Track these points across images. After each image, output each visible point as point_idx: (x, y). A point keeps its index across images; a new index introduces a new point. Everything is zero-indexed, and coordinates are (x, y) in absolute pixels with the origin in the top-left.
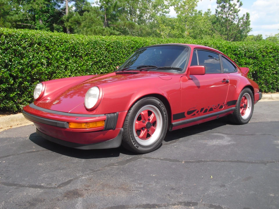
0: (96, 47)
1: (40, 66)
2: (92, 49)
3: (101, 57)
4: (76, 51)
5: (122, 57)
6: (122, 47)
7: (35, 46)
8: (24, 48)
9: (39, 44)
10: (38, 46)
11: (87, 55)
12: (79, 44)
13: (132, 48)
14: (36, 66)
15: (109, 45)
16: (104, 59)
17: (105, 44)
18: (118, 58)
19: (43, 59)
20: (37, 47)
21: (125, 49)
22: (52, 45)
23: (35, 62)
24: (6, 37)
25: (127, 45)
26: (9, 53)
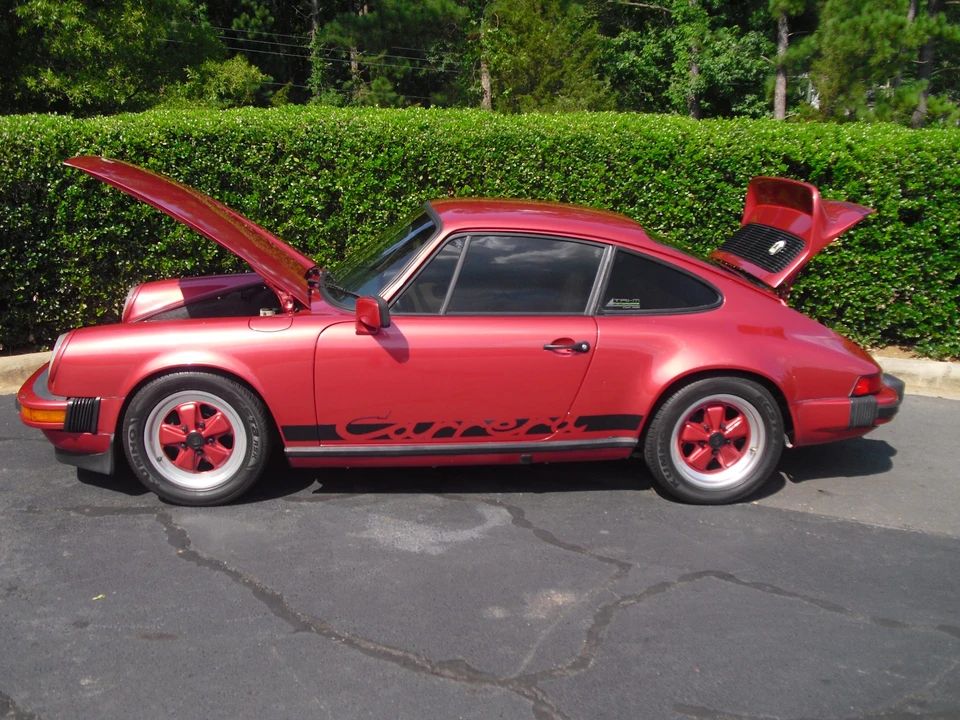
0: (506, 157)
1: (302, 214)
2: (490, 161)
3: (519, 187)
4: (429, 169)
5: (595, 189)
6: (597, 157)
7: (289, 160)
8: (255, 168)
9: (303, 153)
10: (296, 160)
11: (470, 180)
12: (443, 148)
13: (636, 159)
14: (291, 212)
15: (553, 149)
16: (532, 194)
17: (540, 148)
18: (583, 193)
19: (312, 194)
20: (293, 161)
21: (608, 163)
22: (345, 157)
23: (286, 204)
24: (199, 143)
25: (618, 151)
26: (206, 182)
